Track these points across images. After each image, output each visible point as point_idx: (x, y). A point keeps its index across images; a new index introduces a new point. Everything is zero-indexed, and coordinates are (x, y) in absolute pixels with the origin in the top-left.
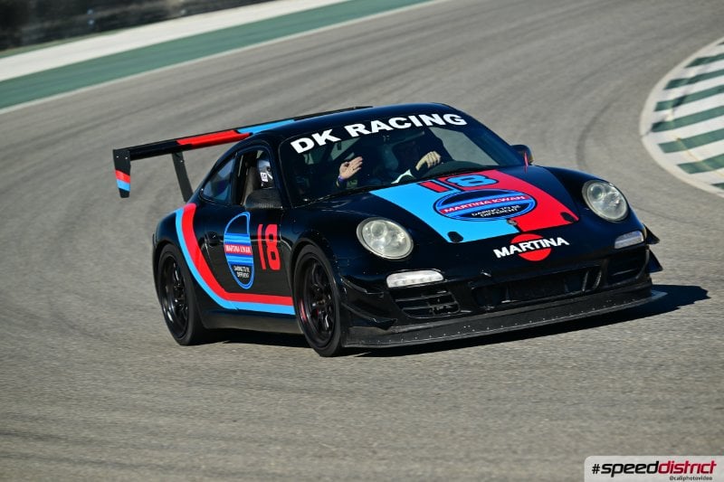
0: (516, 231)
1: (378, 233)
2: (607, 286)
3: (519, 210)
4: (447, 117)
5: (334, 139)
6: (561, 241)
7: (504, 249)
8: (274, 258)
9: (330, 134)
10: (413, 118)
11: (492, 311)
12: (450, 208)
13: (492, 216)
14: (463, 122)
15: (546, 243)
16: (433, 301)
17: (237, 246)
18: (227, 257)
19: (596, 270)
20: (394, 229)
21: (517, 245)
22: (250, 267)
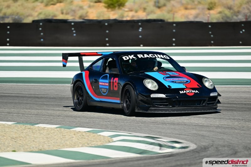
0: (185, 87)
2: (207, 105)
3: (186, 82)
4: (165, 56)
5: (134, 58)
6: (197, 91)
7: (182, 91)
8: (116, 87)
9: (133, 56)
10: (155, 55)
11: (177, 107)
12: (168, 79)
13: (179, 83)
14: (169, 58)
15: (193, 91)
17: (103, 83)
18: (100, 86)
19: (204, 101)
20: (153, 82)
21: (186, 91)
22: (107, 89)
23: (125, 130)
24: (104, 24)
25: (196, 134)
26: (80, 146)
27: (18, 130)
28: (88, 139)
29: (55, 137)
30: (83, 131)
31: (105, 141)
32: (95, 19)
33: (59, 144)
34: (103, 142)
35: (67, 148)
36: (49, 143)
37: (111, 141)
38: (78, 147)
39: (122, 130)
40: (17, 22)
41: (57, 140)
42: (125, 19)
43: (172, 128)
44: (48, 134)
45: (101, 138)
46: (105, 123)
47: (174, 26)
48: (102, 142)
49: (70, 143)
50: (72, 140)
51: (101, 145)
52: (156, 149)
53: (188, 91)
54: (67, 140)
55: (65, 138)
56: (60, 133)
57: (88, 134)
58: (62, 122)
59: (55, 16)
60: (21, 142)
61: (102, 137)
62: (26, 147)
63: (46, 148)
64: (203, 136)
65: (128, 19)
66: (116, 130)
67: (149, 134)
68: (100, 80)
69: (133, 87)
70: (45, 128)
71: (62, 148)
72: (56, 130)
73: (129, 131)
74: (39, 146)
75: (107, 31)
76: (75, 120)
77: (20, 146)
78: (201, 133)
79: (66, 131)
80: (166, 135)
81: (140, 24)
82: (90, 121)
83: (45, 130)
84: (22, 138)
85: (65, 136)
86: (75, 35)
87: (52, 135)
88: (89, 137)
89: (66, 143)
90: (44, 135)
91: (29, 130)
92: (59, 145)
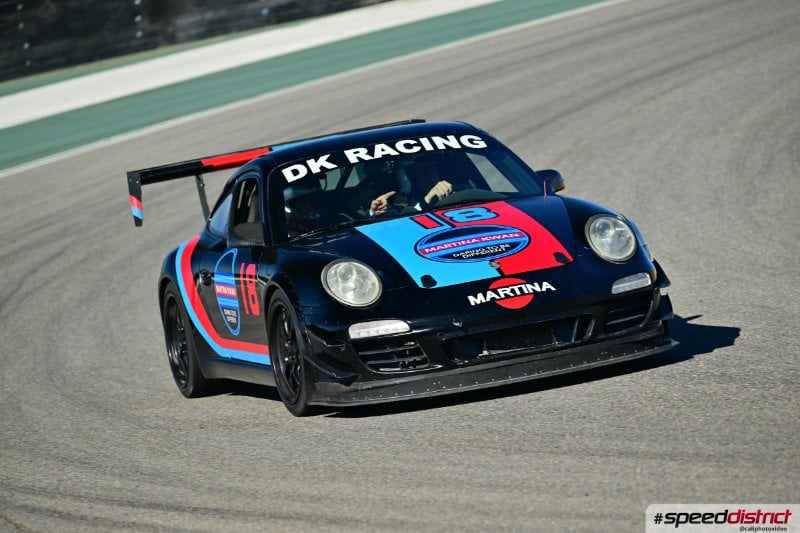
0: (498, 275)
1: (345, 277)
5: (330, 166)
6: (546, 286)
7: (480, 296)
8: (253, 300)
9: (328, 160)
10: (425, 141)
11: (465, 365)
13: (475, 257)
15: (528, 288)
16: (402, 354)
17: (225, 286)
19: (586, 320)
20: (364, 272)
21: (495, 290)
22: (236, 311)
53: (503, 292)
68: (217, 277)
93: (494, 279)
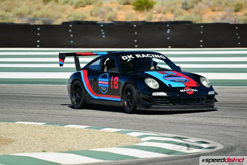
1: (150, 82)
2: (205, 103)
3: (185, 81)
4: (161, 56)
6: (196, 90)
7: (182, 90)
8: (116, 85)
9: (132, 56)
10: (152, 55)
12: (167, 78)
13: (179, 82)
14: (165, 58)
15: (192, 90)
17: (103, 82)
18: (99, 84)
19: (203, 99)
20: (154, 81)
21: (185, 89)
22: (107, 88)
23: (153, 131)
24: (133, 26)
25: (223, 134)
26: (109, 146)
27: (49, 130)
28: (116, 139)
29: (85, 138)
30: (112, 131)
31: (134, 141)
32: (124, 20)
33: (88, 144)
34: (132, 142)
35: (96, 148)
36: (78, 144)
37: (139, 142)
38: (107, 147)
39: (150, 131)
40: (47, 24)
41: (87, 140)
42: (153, 21)
43: (199, 129)
44: (78, 135)
45: (129, 138)
46: (133, 124)
47: (201, 27)
48: (130, 142)
49: (99, 143)
50: (101, 141)
51: (130, 145)
52: (184, 149)
53: (187, 90)
54: (96, 141)
55: (95, 138)
56: (89, 134)
57: (117, 134)
58: (91, 123)
59: (84, 18)
60: (50, 143)
61: (131, 137)
62: (56, 147)
63: (76, 148)
64: (230, 136)
65: (157, 20)
66: (144, 130)
67: (177, 134)
68: (100, 79)
69: (134, 86)
70: (74, 128)
71: (91, 149)
72: (85, 130)
73: (157, 132)
74: (69, 146)
75: (136, 33)
76: (103, 121)
77: (50, 146)
78: (228, 133)
79: (95, 131)
80: (194, 136)
81: (168, 26)
82: (118, 122)
83: (75, 130)
84: (51, 139)
85: (94, 136)
86: (104, 36)
87: (81, 136)
88: (117, 137)
89: (95, 144)
90: (74, 136)
91: (59, 130)
92: (88, 146)
93: (185, 87)
